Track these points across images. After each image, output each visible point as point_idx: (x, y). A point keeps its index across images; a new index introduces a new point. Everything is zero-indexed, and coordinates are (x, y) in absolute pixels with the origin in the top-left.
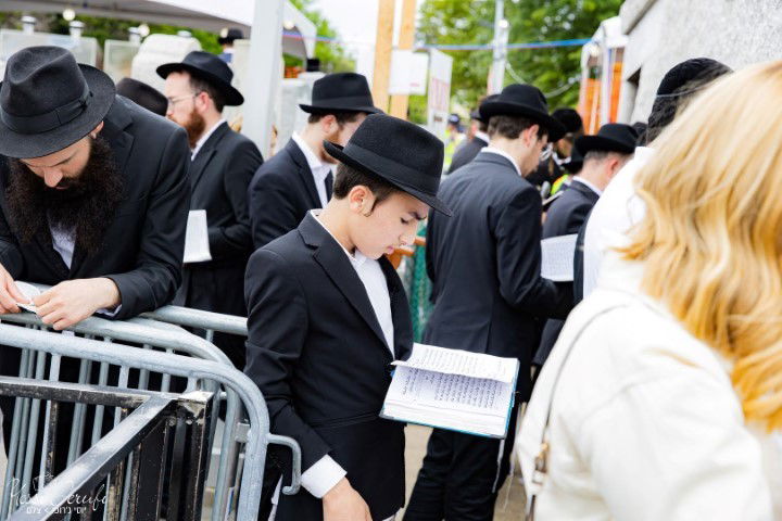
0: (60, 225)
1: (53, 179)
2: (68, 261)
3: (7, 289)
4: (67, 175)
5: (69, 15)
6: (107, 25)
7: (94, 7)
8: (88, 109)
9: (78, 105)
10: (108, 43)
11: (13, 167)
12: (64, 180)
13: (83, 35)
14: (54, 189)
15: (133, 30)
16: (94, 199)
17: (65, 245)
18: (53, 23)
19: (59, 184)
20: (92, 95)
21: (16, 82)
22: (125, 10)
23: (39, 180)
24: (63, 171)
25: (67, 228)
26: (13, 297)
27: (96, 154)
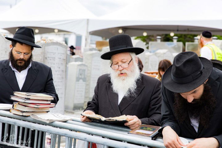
0: (193, 116)
1: (190, 99)
2: (197, 130)
3: (178, 141)
4: (195, 98)
5: (172, 34)
6: (183, 36)
7: (181, 31)
8: (203, 73)
9: (199, 72)
10: (187, 43)
11: (176, 95)
12: (194, 100)
13: (178, 41)
14: (191, 103)
15: (195, 38)
16: (205, 107)
17: (195, 124)
18: (164, 37)
19: (192, 102)
20: (204, 68)
21: (178, 66)
22: (191, 31)
23: (186, 100)
24: (194, 96)
25: (196, 118)
26: (180, 144)
27: (206, 90)
